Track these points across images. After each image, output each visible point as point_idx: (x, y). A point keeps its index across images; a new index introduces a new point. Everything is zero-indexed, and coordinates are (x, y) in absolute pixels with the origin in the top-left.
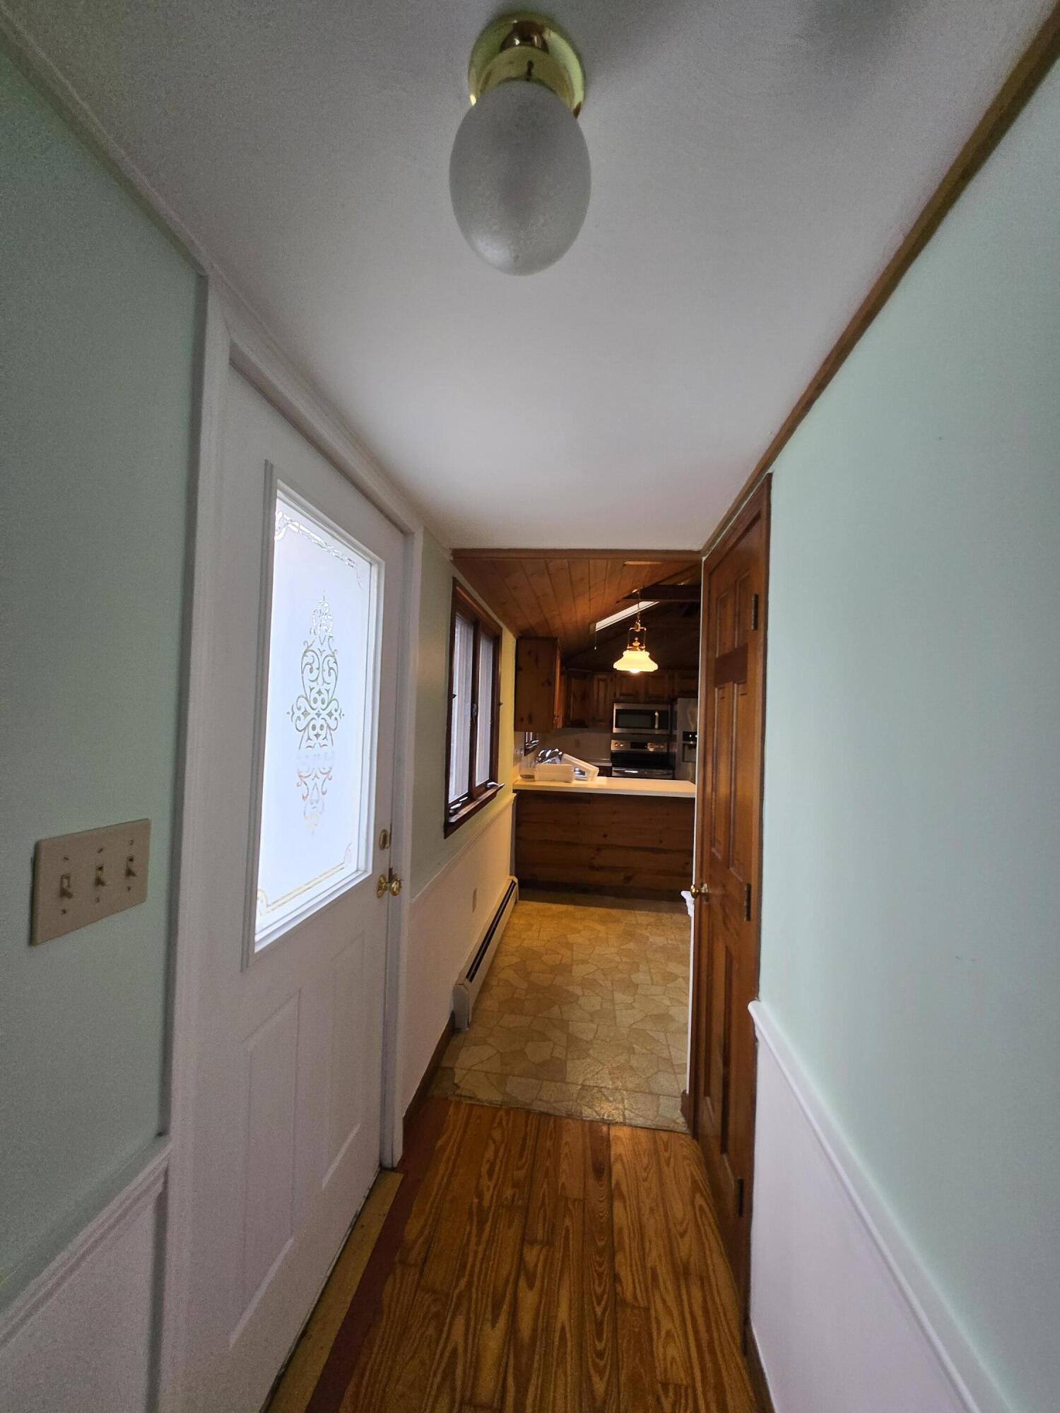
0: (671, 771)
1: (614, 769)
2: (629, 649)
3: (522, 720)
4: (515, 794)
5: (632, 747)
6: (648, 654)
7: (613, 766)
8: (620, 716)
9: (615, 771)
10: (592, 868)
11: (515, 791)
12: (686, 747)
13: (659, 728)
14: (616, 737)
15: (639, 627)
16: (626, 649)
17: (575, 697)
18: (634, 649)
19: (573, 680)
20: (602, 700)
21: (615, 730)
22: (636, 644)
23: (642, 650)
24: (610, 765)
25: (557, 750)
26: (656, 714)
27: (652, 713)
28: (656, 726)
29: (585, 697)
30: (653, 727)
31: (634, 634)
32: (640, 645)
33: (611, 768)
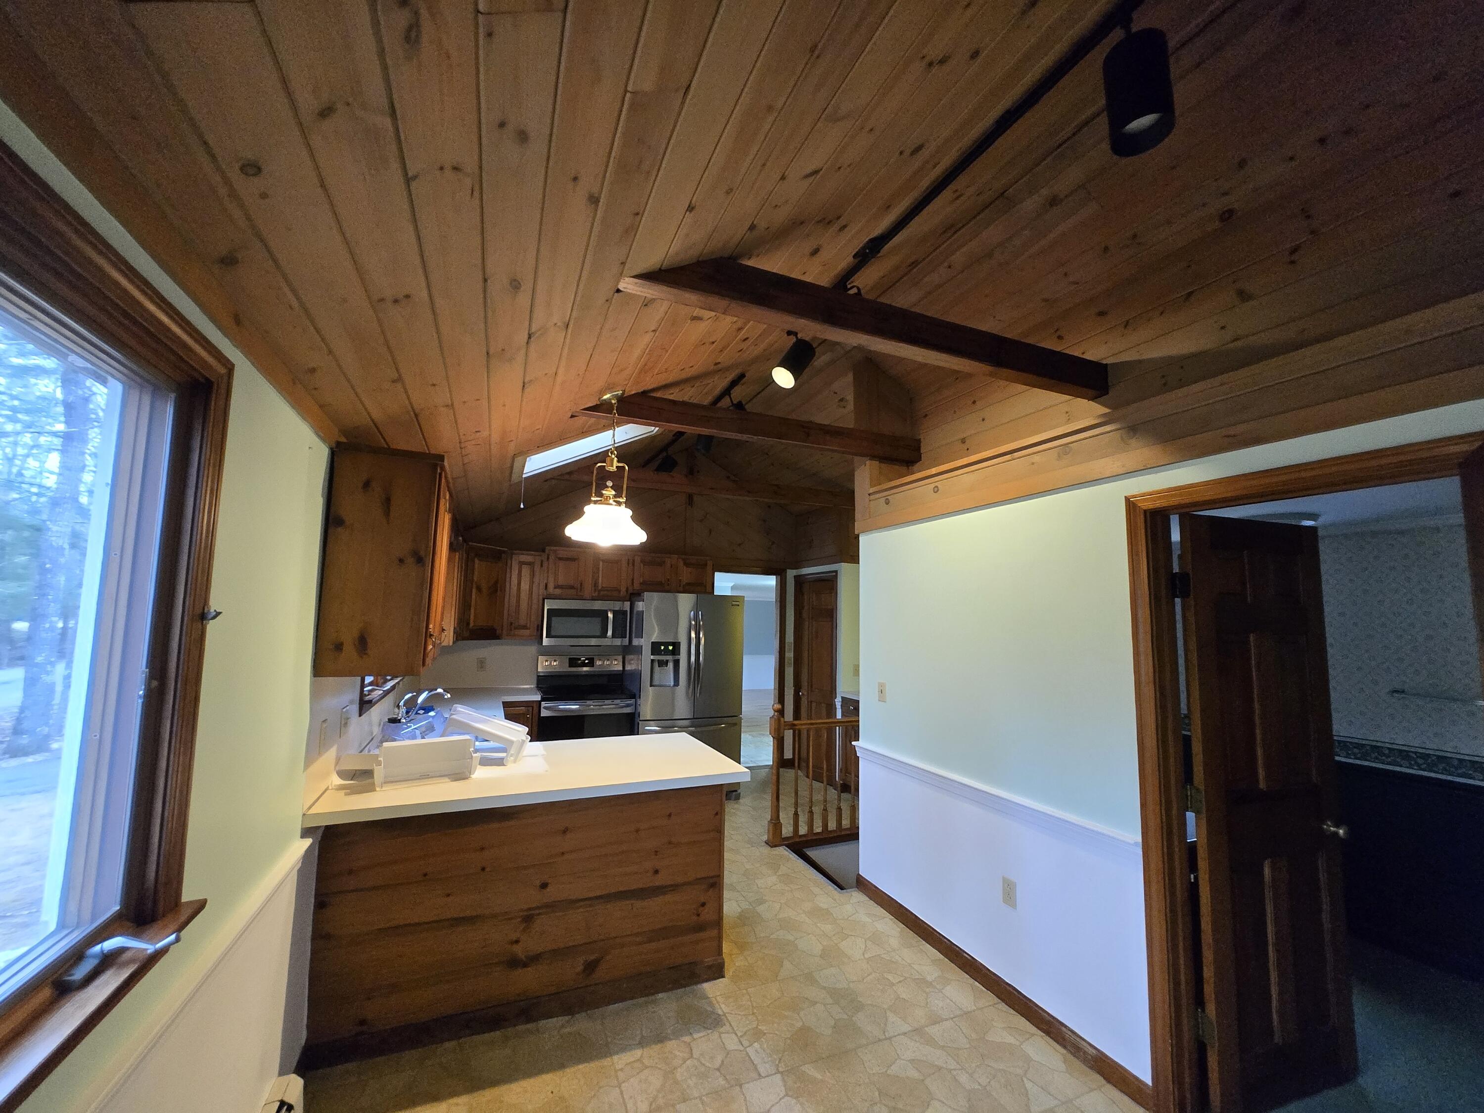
0: (632, 701)
1: (543, 704)
2: (596, 502)
3: (339, 647)
4: (308, 842)
5: (570, 666)
6: (629, 512)
7: (543, 699)
8: (554, 620)
9: (545, 708)
10: (514, 963)
11: (306, 832)
12: (656, 664)
13: (613, 636)
14: (548, 652)
15: (614, 465)
16: (589, 502)
17: (479, 589)
18: (605, 501)
19: (477, 561)
20: (524, 596)
21: (546, 641)
22: (609, 492)
23: (619, 504)
24: (538, 698)
25: (440, 690)
26: (610, 615)
27: (603, 614)
28: (610, 633)
29: (496, 589)
30: (604, 634)
31: (604, 476)
32: (615, 496)
33: (539, 703)
